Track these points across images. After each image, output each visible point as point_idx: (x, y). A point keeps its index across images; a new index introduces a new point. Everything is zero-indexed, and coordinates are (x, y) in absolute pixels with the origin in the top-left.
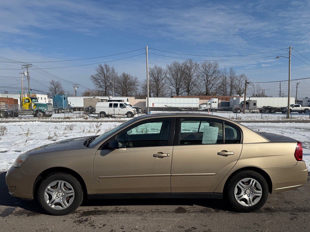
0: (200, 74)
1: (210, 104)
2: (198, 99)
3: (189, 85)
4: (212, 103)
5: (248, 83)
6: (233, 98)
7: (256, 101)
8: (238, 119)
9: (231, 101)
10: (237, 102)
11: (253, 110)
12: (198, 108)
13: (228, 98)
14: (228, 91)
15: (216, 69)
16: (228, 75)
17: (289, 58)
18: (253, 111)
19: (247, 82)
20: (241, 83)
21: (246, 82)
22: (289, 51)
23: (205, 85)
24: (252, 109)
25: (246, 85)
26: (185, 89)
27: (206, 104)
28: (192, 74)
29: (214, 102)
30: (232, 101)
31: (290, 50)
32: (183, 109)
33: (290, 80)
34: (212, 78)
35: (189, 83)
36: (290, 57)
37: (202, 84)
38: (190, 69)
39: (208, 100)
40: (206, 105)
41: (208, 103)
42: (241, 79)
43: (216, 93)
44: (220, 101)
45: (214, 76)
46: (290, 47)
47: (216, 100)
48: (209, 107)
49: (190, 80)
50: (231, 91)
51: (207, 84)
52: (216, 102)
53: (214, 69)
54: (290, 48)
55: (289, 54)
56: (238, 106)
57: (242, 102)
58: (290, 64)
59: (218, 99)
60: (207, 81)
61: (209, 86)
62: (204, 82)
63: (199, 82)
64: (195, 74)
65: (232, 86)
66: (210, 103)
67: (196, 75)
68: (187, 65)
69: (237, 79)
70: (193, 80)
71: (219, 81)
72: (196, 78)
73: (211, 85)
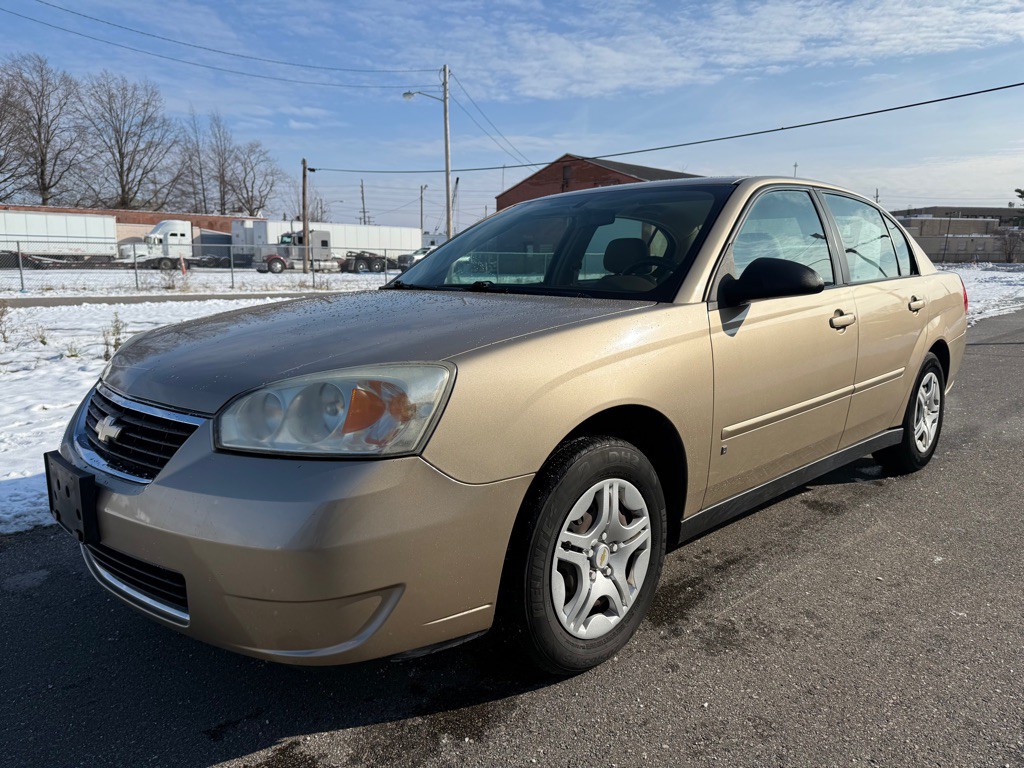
0: (88, 123)
1: (161, 241)
2: (111, 221)
3: (43, 162)
4: (171, 240)
5: (313, 170)
6: (243, 222)
7: (328, 234)
8: (321, 288)
9: (235, 231)
10: (260, 237)
11: (322, 263)
12: (110, 258)
13: (219, 224)
14: (212, 199)
15: (151, 110)
16: (207, 140)
17: (445, 101)
18: (322, 267)
19: (309, 166)
20: (252, 173)
21: (305, 168)
22: (443, 79)
23: (114, 169)
24: (319, 260)
25: (304, 176)
26: (25, 181)
27: (146, 240)
28: (51, 118)
29: (175, 235)
30: (241, 232)
31: (445, 77)
32: (50, 261)
33: (450, 169)
34: (142, 146)
35: (44, 155)
36: (445, 98)
37: (100, 162)
38: (41, 98)
39: (151, 227)
40: (145, 246)
41: (153, 236)
42: (252, 157)
43: (163, 204)
44: (197, 232)
45: (147, 137)
46: (445, 66)
47: (183, 226)
48: (157, 253)
49: (48, 142)
50: (222, 198)
51: (122, 166)
52: (183, 235)
53: (146, 111)
54: (444, 70)
55: (442, 89)
56: (274, 251)
57: (282, 236)
58: (448, 122)
59: (189, 223)
60: (122, 156)
61: (131, 176)
62: (109, 155)
63: (89, 155)
64: (64, 121)
65: (222, 179)
66: (161, 237)
67: (72, 124)
68: (25, 75)
69: (237, 159)
70: (57, 143)
71: (171, 160)
72: (74, 135)
73: (140, 171)
